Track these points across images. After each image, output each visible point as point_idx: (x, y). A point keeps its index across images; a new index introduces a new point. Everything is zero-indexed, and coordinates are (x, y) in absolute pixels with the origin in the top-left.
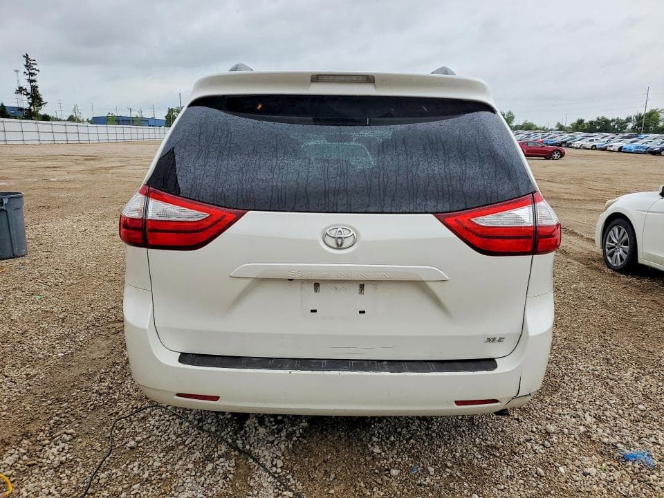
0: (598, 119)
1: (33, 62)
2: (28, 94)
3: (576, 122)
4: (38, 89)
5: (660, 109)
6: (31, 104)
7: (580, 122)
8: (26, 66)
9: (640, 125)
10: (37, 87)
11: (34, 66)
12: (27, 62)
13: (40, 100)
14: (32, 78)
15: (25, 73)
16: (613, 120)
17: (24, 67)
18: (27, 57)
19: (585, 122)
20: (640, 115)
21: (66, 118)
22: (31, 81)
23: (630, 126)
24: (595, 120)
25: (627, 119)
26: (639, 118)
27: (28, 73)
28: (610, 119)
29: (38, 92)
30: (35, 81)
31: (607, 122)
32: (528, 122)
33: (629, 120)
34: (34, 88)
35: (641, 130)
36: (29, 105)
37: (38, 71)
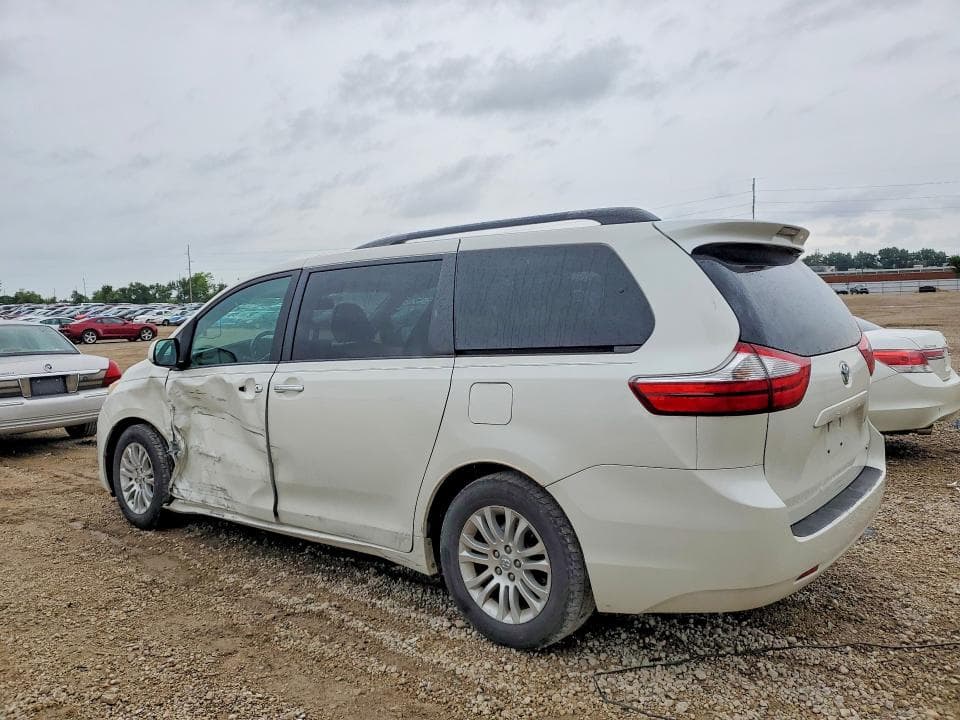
0: (131, 285)
3: (100, 290)
5: (206, 273)
7: (107, 290)
9: (186, 293)
16: (152, 287)
19: (114, 289)
20: (184, 279)
23: (174, 294)
24: (128, 287)
25: (170, 285)
26: (184, 284)
28: (148, 286)
31: (144, 289)
32: (25, 291)
33: (171, 286)
35: (189, 298)
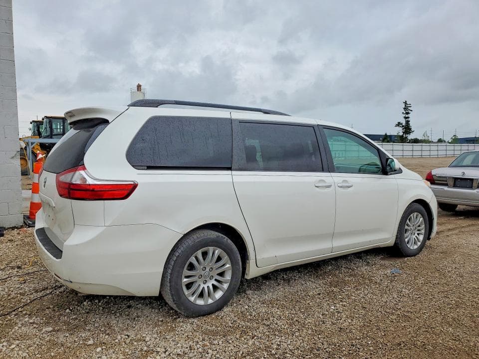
1: (410, 105)
2: (403, 126)
4: (410, 123)
6: (404, 133)
8: (404, 109)
10: (409, 121)
11: (409, 108)
12: (405, 106)
13: (410, 129)
14: (407, 116)
15: (403, 113)
17: (403, 109)
18: (405, 103)
21: (437, 141)
22: (406, 118)
27: (405, 112)
29: (409, 124)
30: (408, 118)
34: (408, 122)
36: (402, 133)
37: (412, 111)
